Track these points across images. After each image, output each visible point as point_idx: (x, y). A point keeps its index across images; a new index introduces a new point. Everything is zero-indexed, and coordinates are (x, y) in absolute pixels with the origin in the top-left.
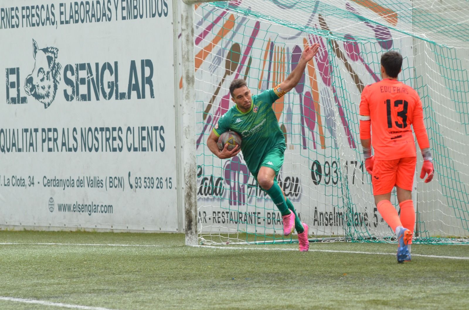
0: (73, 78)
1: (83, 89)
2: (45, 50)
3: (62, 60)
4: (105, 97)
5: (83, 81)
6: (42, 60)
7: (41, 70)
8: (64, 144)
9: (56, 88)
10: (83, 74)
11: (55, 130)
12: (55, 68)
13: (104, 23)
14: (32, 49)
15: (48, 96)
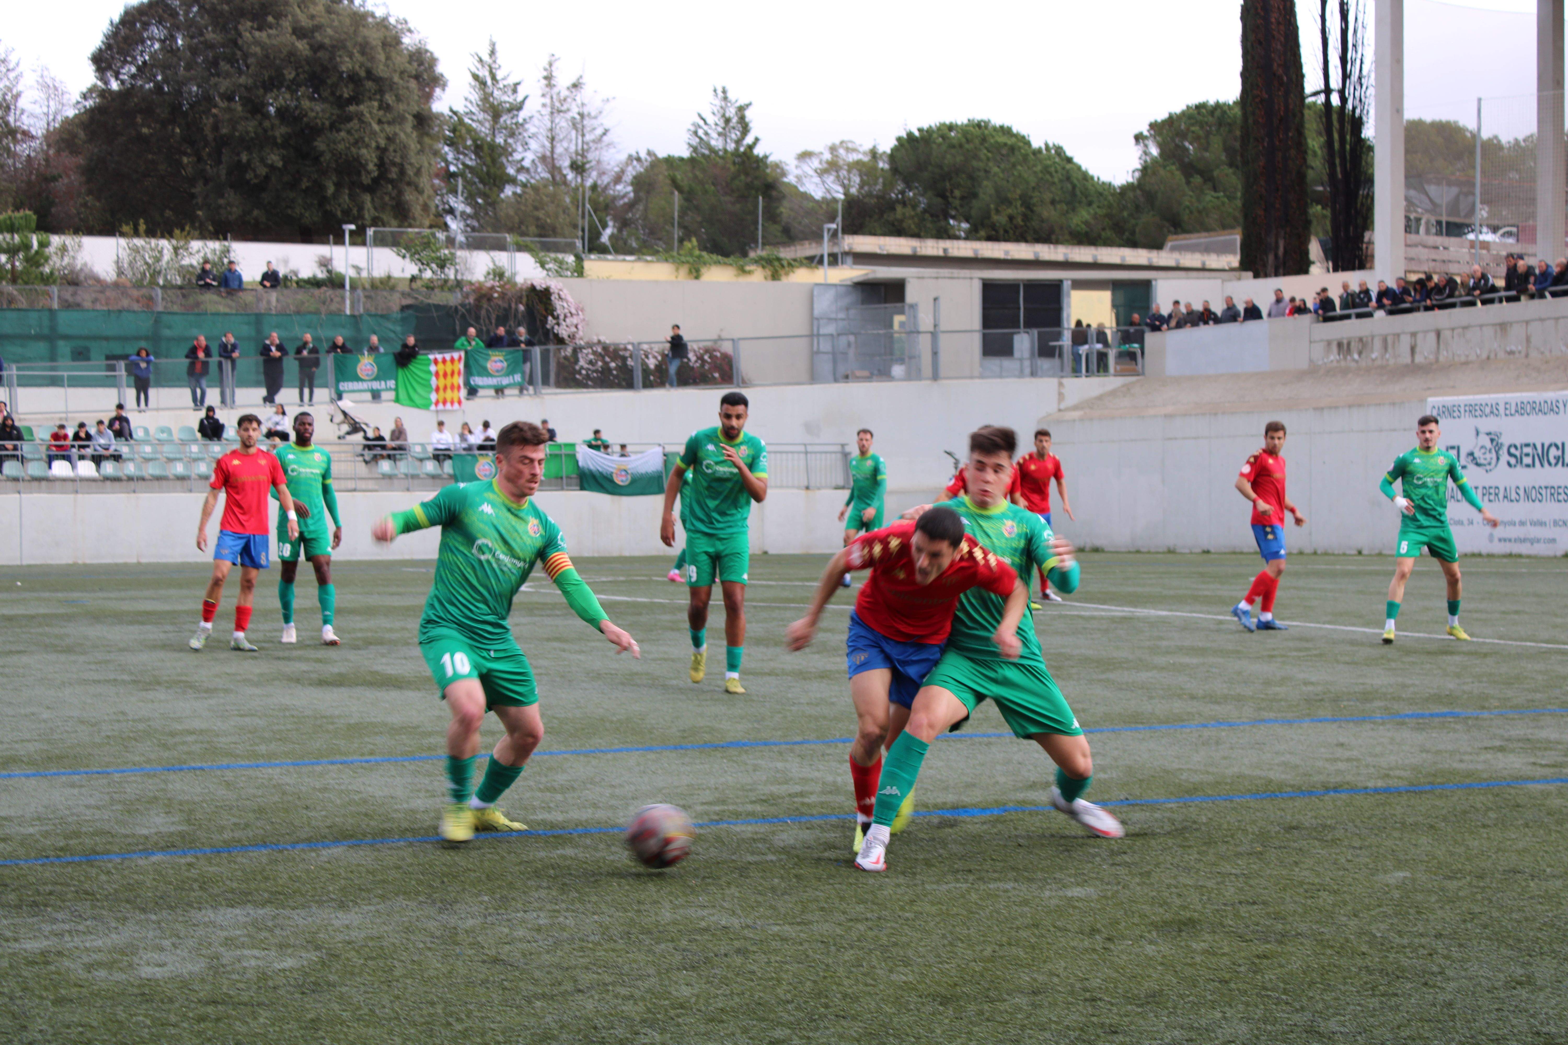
0: (1518, 453)
1: (1527, 460)
2: (1488, 434)
3: (1506, 441)
4: (1550, 464)
5: (1527, 455)
6: (1485, 441)
7: (1482, 447)
8: (1505, 497)
9: (1498, 459)
10: (1526, 450)
11: (1497, 488)
12: (1498, 447)
13: (1552, 416)
14: (1474, 433)
15: (1490, 464)
